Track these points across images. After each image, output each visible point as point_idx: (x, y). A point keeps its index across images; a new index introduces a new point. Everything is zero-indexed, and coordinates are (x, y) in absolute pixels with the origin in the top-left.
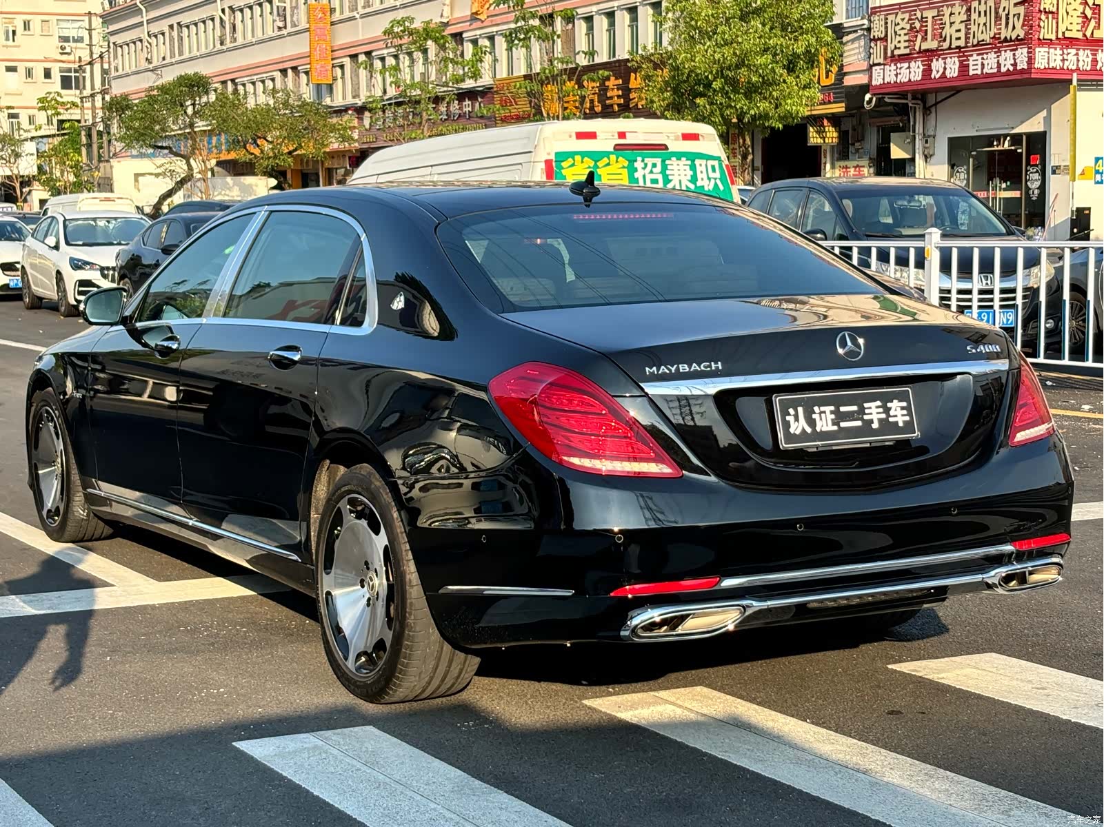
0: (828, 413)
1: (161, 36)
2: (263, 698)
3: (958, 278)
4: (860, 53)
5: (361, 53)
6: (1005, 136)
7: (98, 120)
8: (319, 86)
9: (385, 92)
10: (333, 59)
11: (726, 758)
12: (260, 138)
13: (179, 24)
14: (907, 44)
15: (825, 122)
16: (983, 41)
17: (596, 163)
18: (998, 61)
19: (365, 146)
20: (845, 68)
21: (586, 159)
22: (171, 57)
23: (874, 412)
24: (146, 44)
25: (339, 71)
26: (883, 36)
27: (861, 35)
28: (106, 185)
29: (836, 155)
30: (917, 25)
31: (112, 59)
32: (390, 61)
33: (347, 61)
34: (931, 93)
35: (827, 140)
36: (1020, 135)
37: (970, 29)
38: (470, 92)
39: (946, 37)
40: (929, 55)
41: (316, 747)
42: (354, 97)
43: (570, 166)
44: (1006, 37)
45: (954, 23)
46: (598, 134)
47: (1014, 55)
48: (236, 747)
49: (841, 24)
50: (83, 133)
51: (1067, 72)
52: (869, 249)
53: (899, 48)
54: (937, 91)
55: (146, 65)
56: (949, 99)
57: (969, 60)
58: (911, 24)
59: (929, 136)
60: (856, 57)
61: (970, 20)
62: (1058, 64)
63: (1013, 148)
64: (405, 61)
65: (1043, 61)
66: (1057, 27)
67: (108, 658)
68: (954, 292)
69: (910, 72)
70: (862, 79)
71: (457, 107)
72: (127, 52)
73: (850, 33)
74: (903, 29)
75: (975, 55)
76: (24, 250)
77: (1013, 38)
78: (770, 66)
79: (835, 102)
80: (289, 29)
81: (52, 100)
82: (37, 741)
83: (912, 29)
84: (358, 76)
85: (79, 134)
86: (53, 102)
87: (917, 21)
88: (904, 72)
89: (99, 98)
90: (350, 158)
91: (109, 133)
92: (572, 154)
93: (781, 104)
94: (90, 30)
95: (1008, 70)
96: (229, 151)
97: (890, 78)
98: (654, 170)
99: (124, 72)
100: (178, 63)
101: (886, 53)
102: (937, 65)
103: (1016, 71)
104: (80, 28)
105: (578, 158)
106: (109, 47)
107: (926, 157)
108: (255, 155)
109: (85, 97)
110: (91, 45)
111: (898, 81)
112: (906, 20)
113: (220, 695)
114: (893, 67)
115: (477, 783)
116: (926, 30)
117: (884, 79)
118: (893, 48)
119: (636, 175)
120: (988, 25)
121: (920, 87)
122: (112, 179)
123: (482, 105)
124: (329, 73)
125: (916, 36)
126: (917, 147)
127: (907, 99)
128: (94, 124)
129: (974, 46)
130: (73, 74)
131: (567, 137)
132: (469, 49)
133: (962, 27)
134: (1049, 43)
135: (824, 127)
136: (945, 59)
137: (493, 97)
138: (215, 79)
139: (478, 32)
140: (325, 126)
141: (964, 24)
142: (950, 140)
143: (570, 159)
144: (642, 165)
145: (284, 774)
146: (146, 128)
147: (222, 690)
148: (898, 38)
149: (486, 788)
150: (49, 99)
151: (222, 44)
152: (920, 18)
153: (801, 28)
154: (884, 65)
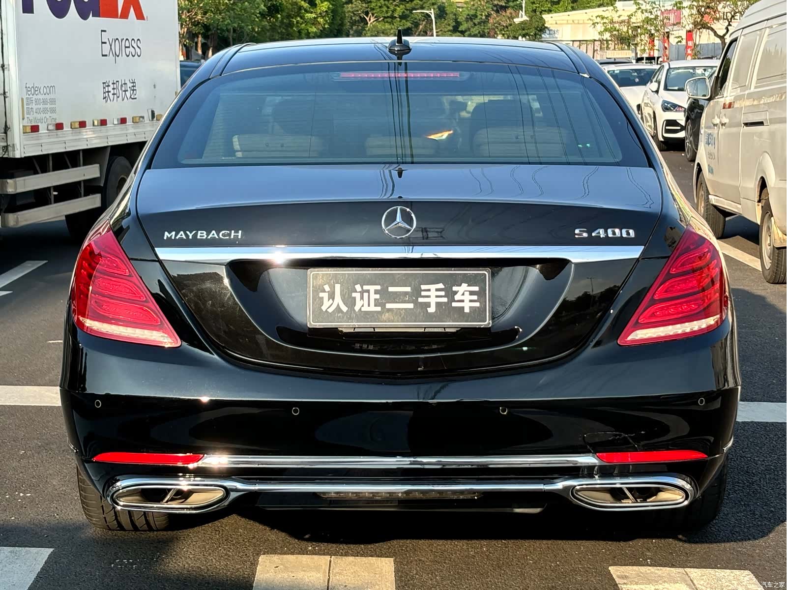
0: (372, 292)
23: (433, 294)
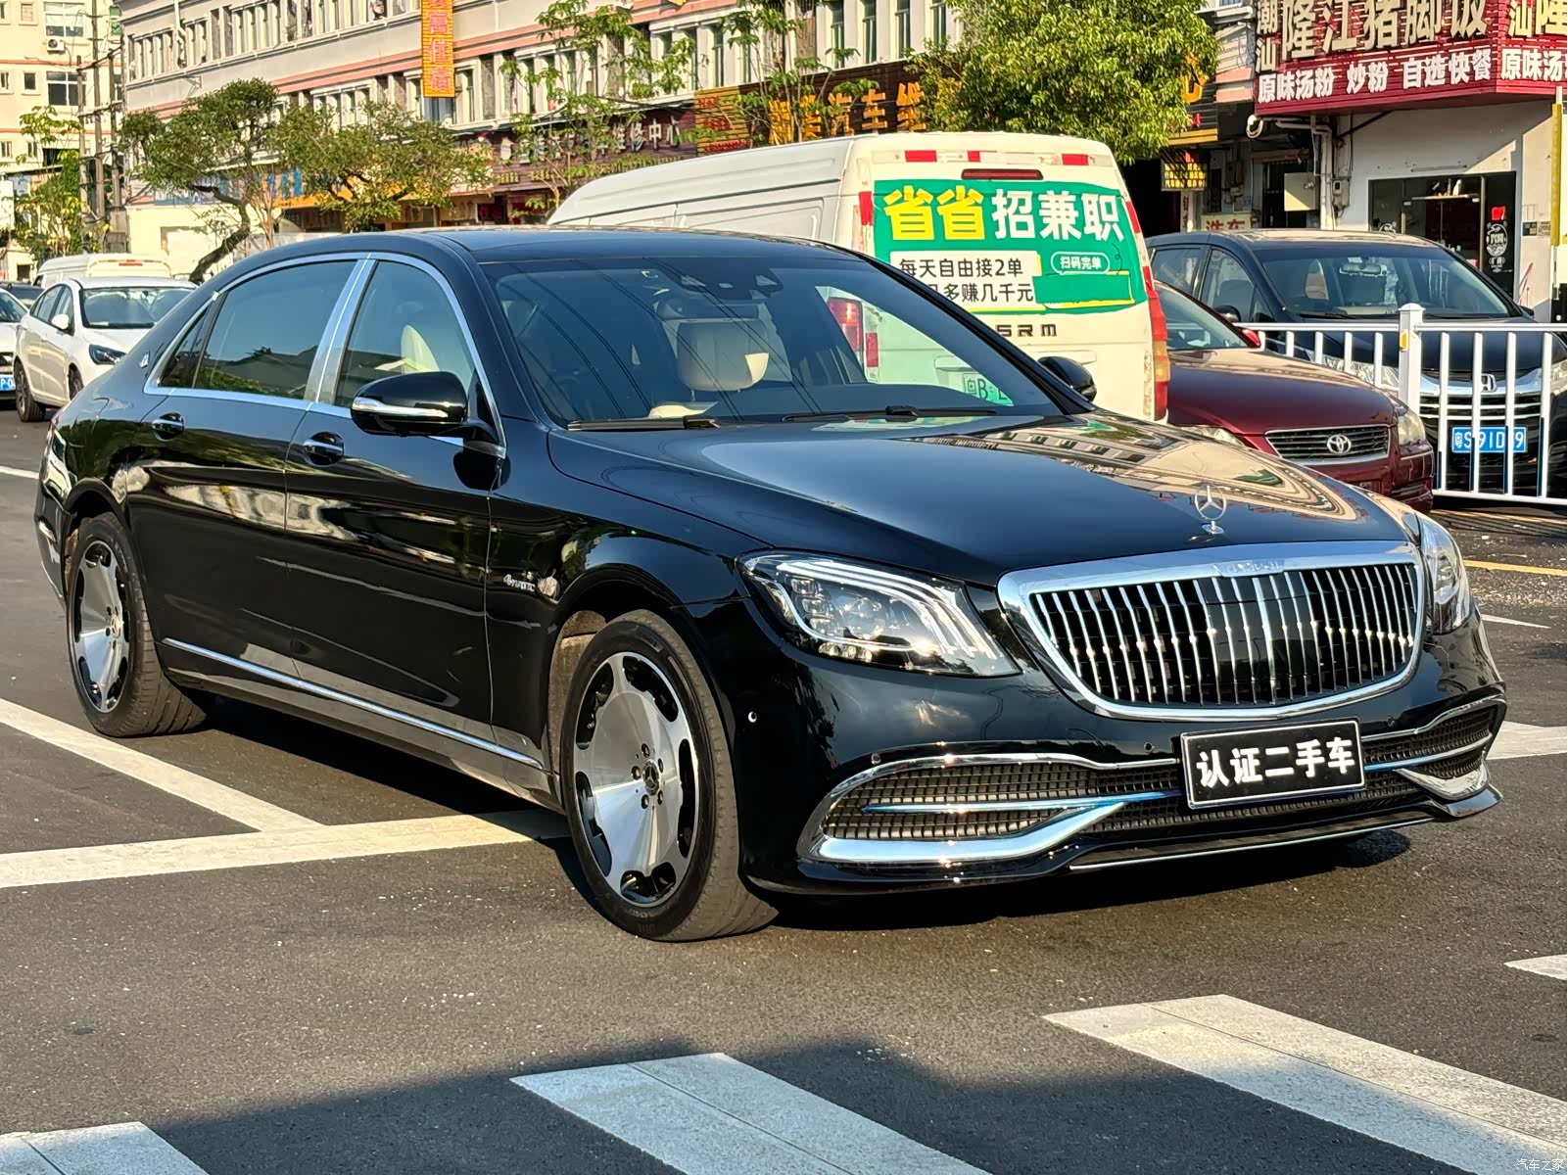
1: (200, 26)
2: (538, 1007)
3: (1450, 379)
4: (1240, 56)
5: (498, 53)
6: (1455, 179)
7: (104, 149)
8: (434, 100)
9: (533, 109)
10: (455, 61)
11: (1305, 1111)
12: (352, 174)
13: (226, 8)
14: (1310, 43)
15: (1188, 157)
16: (1425, 38)
17: (935, 198)
18: (1447, 67)
19: (503, 189)
20: (1218, 77)
21: (920, 191)
22: (215, 58)
24: (178, 38)
25: (464, 79)
26: (1275, 30)
27: (1242, 30)
28: (118, 243)
29: (1202, 206)
30: (1327, 14)
31: (126, 60)
32: (541, 65)
33: (476, 65)
34: (1345, 114)
35: (1189, 184)
36: (1477, 178)
37: (1405, 21)
38: (660, 110)
39: (1369, 32)
40: (1343, 59)
41: (643, 1087)
42: (487, 117)
43: (898, 202)
44: (1458, 33)
45: (1381, 11)
46: (938, 155)
47: (1471, 59)
48: (517, 1086)
49: (1213, 13)
50: (83, 168)
51: (1548, 84)
52: (1312, 335)
53: (1300, 48)
54: (1353, 112)
55: (179, 70)
56: (1372, 124)
57: (1402, 67)
58: (1317, 13)
59: (1341, 179)
60: (1234, 62)
61: (1405, 7)
62: (1536, 73)
63: (1466, 196)
64: (562, 63)
65: (1513, 68)
66: (1534, 19)
67: (280, 943)
68: (1444, 400)
69: (1315, 84)
70: (1243, 94)
71: (641, 132)
72: (149, 48)
73: (1227, 25)
74: (1305, 20)
75: (1412, 59)
76: (18, 335)
77: (1469, 35)
78: (1116, 75)
79: (1202, 128)
80: (391, 17)
81: (41, 118)
82: (199, 1074)
83: (1318, 20)
84: (492, 86)
85: (77, 170)
86: (43, 122)
87: (1326, 9)
88: (1307, 83)
89: (106, 117)
90: (479, 206)
91: (121, 170)
92: (900, 184)
93: (1131, 129)
94: (94, 17)
95: (1462, 81)
96: (307, 194)
97: (1286, 92)
98: (1021, 209)
99: (145, 79)
100: (225, 65)
101: (1279, 55)
102: (1356, 74)
103: (1473, 83)
104: (79, 14)
105: (909, 189)
106: (122, 42)
107: (1336, 209)
108: (345, 201)
109: (87, 116)
110: (95, 40)
111: (1298, 97)
112: (1309, 8)
113: (471, 1002)
114: (1290, 76)
115: (920, 1148)
116: (1340, 22)
117: (1276, 94)
118: (1290, 48)
119: (995, 216)
120: (1432, 14)
121: (1330, 106)
122: (127, 236)
123: (677, 129)
124: (451, 80)
125: (1325, 32)
126: (1323, 194)
127: (1309, 123)
128: (99, 155)
129: (1410, 46)
130: (67, 83)
131: (893, 158)
132: (657, 46)
133: (1394, 17)
134: (1522, 42)
135: (1186, 164)
136: (1367, 65)
137: (694, 118)
138: (283, 90)
139: (672, 23)
140: (448, 157)
141: (1396, 13)
142: (1373, 184)
143: (897, 192)
144: (1004, 201)
145: (607, 1130)
146: (180, 159)
147: (471, 994)
148: (1298, 34)
149: (936, 1155)
150: (36, 117)
151: (291, 38)
152: (1330, 4)
153: (1162, 16)
154: (1277, 72)
